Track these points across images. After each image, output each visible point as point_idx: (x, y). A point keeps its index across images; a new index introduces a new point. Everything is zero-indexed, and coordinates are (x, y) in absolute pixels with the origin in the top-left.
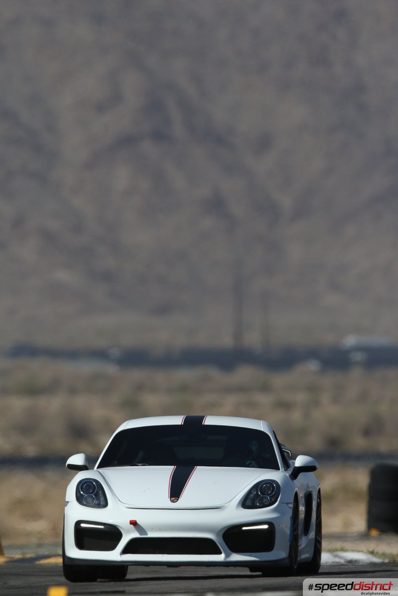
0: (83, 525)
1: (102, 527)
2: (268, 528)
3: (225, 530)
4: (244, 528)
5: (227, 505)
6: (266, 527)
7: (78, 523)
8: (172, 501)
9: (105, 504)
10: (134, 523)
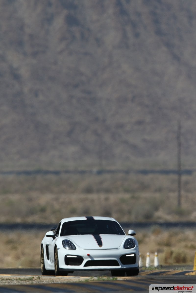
0: (68, 256)
1: (76, 257)
2: (134, 256)
3: (120, 256)
4: (127, 256)
5: (119, 248)
6: (133, 255)
7: (66, 256)
8: (100, 247)
9: (75, 249)
10: (89, 255)
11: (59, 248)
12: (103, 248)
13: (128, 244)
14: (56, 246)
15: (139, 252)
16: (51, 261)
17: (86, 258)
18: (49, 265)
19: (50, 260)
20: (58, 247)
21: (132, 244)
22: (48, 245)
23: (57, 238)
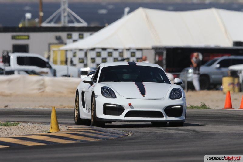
0: (107, 105)
1: (116, 106)
2: (181, 107)
3: (165, 108)
4: (172, 107)
5: (164, 98)
7: (105, 105)
8: (143, 96)
9: (115, 97)
10: (130, 105)
11: (98, 96)
12: (146, 97)
13: (175, 94)
14: (93, 93)
15: (186, 103)
16: (87, 109)
17: (127, 108)
18: (85, 113)
19: (85, 108)
20: (96, 94)
21: (178, 94)
22: (85, 91)
23: (94, 84)
